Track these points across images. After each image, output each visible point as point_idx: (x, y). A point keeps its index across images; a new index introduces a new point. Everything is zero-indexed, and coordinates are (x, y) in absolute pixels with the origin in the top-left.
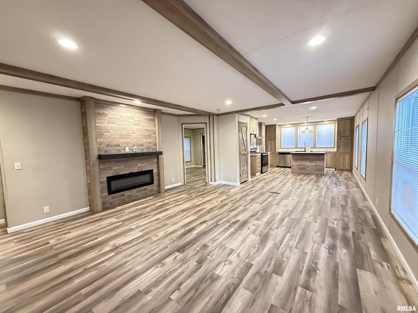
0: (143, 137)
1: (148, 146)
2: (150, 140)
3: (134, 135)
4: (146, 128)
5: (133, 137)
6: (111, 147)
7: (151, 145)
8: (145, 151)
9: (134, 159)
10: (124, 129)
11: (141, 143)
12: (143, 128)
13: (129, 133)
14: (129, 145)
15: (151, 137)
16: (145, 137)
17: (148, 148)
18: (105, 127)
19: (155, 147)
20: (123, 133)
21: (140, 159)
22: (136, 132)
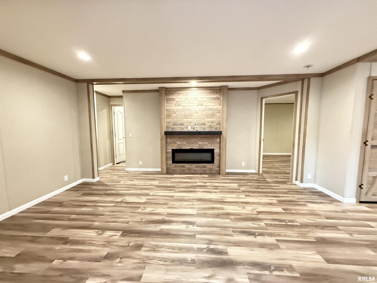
0: (206, 117)
1: (210, 126)
2: (213, 120)
3: (197, 115)
4: (209, 108)
5: (195, 116)
6: (177, 125)
7: (214, 124)
8: (207, 130)
9: (195, 137)
10: (188, 109)
11: (204, 122)
12: (206, 108)
13: (192, 113)
14: (192, 124)
15: (214, 116)
16: (207, 117)
17: (210, 127)
18: (173, 109)
19: (218, 126)
20: (187, 113)
21: (201, 137)
22: (199, 112)
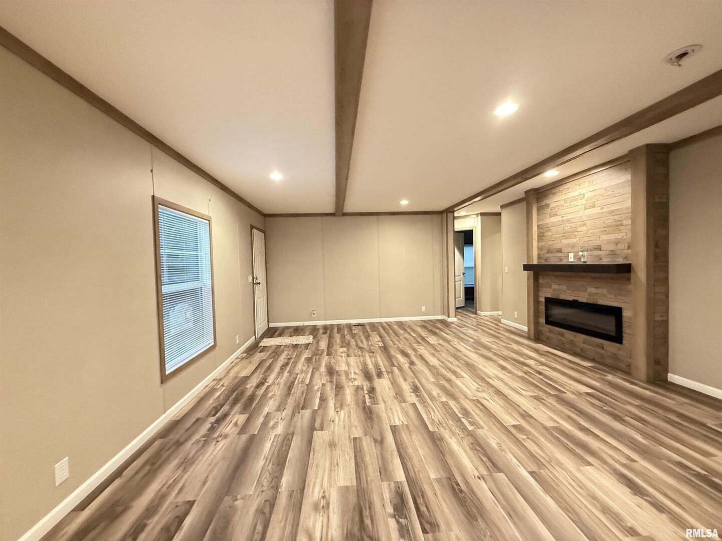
0: (602, 231)
1: (612, 251)
2: (619, 236)
3: (584, 228)
4: (608, 210)
5: (582, 233)
6: (552, 253)
7: (620, 246)
8: (606, 261)
9: (582, 277)
10: (568, 220)
11: (598, 242)
12: (602, 211)
13: (576, 226)
14: (575, 249)
15: (621, 228)
16: (606, 231)
17: (613, 253)
18: (547, 223)
19: (629, 251)
20: (567, 228)
21: (592, 278)
22: (588, 223)
